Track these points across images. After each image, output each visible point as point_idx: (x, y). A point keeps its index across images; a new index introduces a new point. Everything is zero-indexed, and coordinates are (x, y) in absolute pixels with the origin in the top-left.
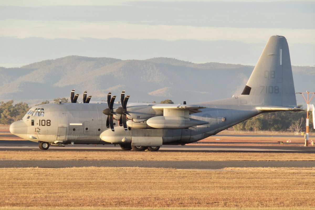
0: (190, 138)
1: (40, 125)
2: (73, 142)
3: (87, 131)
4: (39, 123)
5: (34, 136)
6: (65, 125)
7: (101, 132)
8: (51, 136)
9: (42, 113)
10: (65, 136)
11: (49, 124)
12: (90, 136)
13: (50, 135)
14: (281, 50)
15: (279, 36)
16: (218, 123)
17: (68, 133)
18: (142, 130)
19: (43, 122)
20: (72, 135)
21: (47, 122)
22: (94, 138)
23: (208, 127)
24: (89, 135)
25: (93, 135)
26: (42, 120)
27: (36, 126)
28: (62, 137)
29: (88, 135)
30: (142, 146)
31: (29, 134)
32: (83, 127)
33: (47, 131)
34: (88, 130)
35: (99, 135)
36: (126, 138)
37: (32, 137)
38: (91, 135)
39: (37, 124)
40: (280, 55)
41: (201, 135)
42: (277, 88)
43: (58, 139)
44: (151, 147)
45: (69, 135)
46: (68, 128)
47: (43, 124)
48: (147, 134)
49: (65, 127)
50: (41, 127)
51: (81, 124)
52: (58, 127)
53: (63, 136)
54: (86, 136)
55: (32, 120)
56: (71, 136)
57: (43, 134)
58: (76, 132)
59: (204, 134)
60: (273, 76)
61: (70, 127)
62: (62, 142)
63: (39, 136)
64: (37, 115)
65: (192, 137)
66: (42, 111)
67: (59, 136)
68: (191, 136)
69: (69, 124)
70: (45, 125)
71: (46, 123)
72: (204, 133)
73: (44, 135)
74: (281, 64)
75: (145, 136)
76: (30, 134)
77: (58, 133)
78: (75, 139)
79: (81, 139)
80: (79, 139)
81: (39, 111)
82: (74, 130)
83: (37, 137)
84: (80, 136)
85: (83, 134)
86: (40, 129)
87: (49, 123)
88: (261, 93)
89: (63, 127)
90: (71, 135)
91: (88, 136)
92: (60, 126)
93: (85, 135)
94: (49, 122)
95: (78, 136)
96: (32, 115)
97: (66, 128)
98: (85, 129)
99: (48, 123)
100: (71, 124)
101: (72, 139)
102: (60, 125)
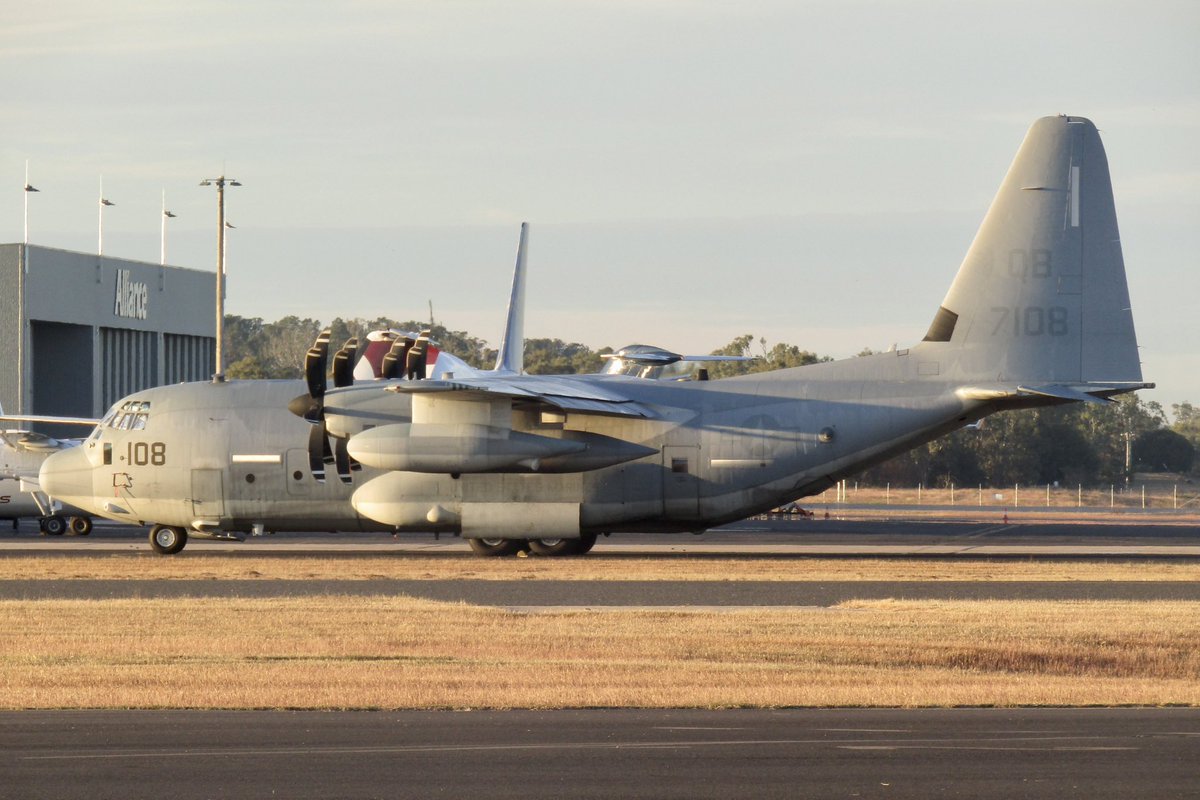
0: (699, 505)
1: (130, 463)
2: (260, 523)
3: (300, 485)
4: (126, 456)
5: (118, 502)
6: (217, 463)
7: (355, 488)
8: (172, 501)
9: (143, 418)
10: (221, 502)
11: (158, 459)
12: (314, 502)
13: (168, 497)
14: (1076, 171)
15: (1069, 119)
16: (806, 452)
17: (229, 492)
18: (503, 479)
19: (141, 449)
20: (246, 499)
21: (153, 450)
22: (332, 508)
23: (763, 465)
24: (310, 499)
25: (323, 499)
26: (137, 445)
27: (118, 465)
28: (209, 505)
29: (305, 499)
30: (505, 539)
31: (99, 495)
32: (284, 470)
33: (156, 483)
34: (302, 481)
35: (347, 498)
36: (441, 509)
37: (110, 505)
38: (318, 499)
39: (122, 458)
40: (1070, 191)
41: (739, 493)
42: (1057, 315)
43: (198, 513)
44: (538, 541)
45: (232, 497)
46: (226, 474)
47: (141, 458)
48: (522, 495)
49: (214, 467)
50: (134, 470)
51: (276, 458)
52: (192, 470)
53: (214, 501)
54: (300, 502)
55: (106, 445)
56: (244, 502)
57: (142, 495)
58: (258, 486)
59: (750, 491)
60: (1042, 270)
61: (234, 467)
62: (217, 523)
63: (131, 500)
64: (126, 425)
65: (707, 501)
66: (144, 410)
67: (199, 502)
68: (702, 501)
69: (229, 459)
70: (145, 463)
71: (150, 454)
72: (753, 487)
73: (148, 500)
74: (1075, 222)
75: (515, 499)
76: (102, 494)
77: (192, 493)
78: (260, 513)
79: (282, 514)
80: (274, 514)
81: (135, 409)
82: (250, 478)
83: (126, 508)
84: (277, 503)
85: (287, 495)
86: (131, 479)
87: (162, 454)
88: (994, 334)
89: (207, 469)
90: (241, 499)
91: (308, 502)
92: (197, 467)
93: (293, 497)
94: (158, 449)
95: (270, 503)
96: (111, 425)
97: (218, 473)
98: (291, 476)
99: (157, 454)
100: (237, 458)
101: (250, 511)
102: (198, 463)
